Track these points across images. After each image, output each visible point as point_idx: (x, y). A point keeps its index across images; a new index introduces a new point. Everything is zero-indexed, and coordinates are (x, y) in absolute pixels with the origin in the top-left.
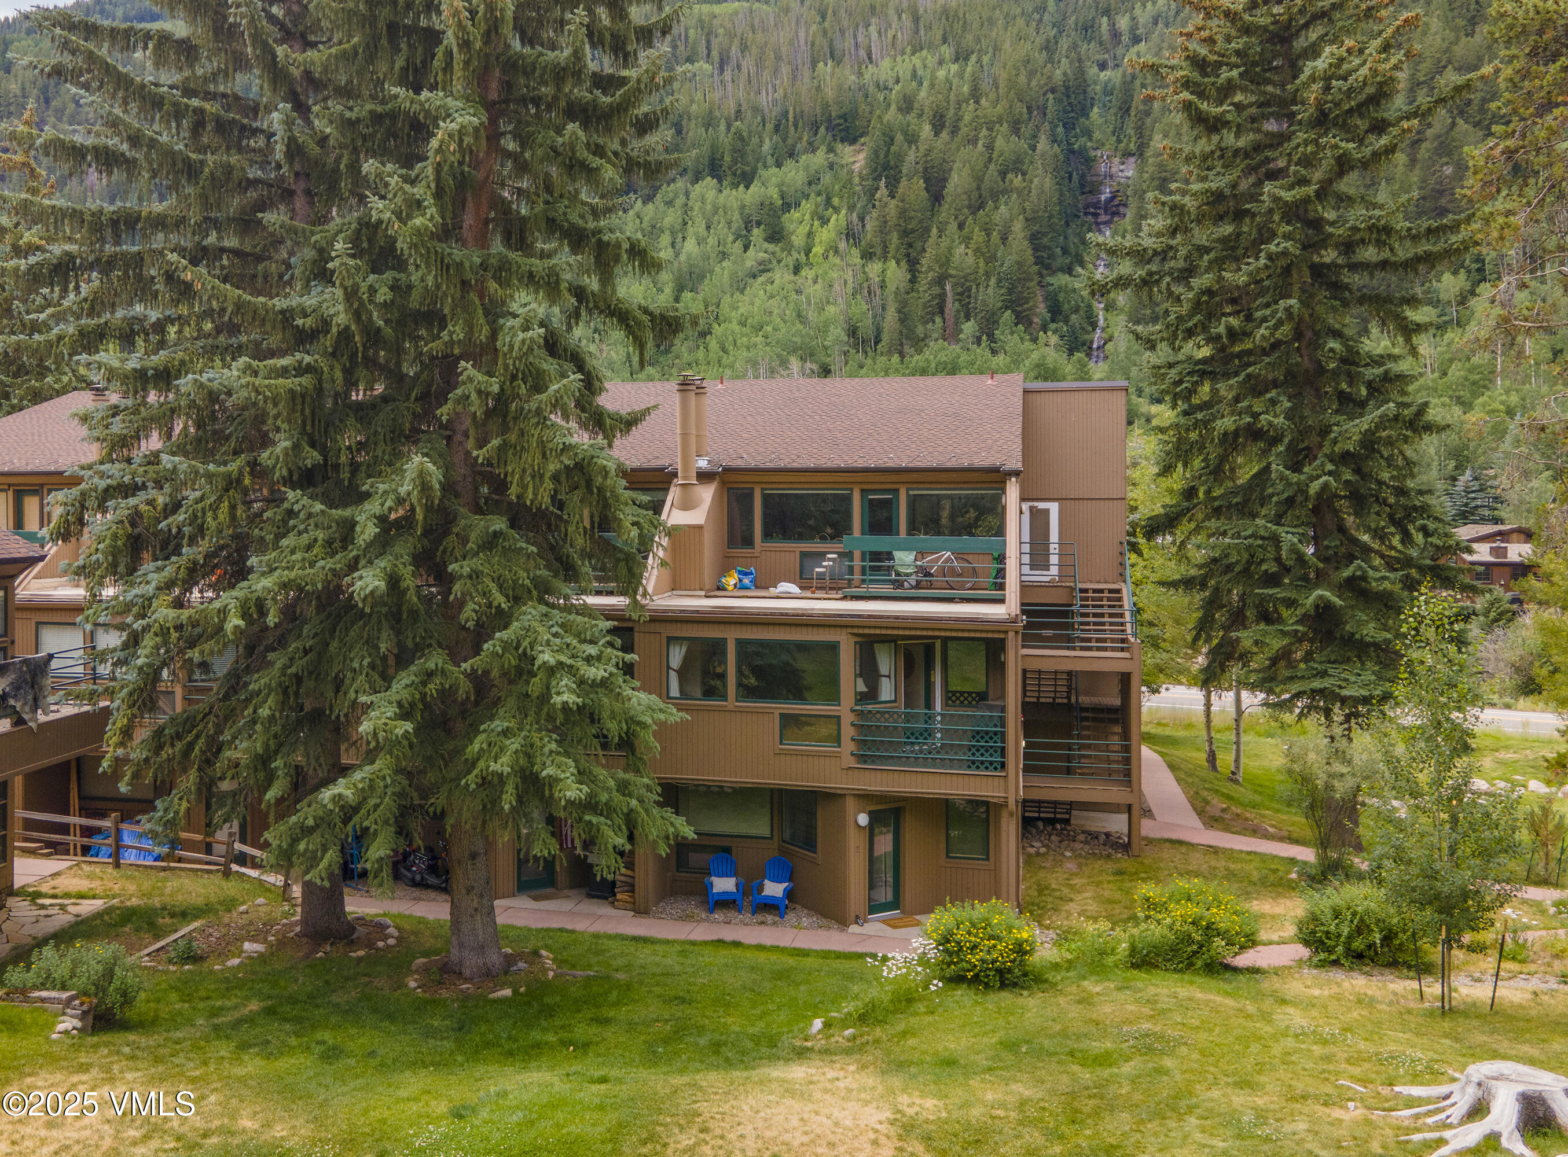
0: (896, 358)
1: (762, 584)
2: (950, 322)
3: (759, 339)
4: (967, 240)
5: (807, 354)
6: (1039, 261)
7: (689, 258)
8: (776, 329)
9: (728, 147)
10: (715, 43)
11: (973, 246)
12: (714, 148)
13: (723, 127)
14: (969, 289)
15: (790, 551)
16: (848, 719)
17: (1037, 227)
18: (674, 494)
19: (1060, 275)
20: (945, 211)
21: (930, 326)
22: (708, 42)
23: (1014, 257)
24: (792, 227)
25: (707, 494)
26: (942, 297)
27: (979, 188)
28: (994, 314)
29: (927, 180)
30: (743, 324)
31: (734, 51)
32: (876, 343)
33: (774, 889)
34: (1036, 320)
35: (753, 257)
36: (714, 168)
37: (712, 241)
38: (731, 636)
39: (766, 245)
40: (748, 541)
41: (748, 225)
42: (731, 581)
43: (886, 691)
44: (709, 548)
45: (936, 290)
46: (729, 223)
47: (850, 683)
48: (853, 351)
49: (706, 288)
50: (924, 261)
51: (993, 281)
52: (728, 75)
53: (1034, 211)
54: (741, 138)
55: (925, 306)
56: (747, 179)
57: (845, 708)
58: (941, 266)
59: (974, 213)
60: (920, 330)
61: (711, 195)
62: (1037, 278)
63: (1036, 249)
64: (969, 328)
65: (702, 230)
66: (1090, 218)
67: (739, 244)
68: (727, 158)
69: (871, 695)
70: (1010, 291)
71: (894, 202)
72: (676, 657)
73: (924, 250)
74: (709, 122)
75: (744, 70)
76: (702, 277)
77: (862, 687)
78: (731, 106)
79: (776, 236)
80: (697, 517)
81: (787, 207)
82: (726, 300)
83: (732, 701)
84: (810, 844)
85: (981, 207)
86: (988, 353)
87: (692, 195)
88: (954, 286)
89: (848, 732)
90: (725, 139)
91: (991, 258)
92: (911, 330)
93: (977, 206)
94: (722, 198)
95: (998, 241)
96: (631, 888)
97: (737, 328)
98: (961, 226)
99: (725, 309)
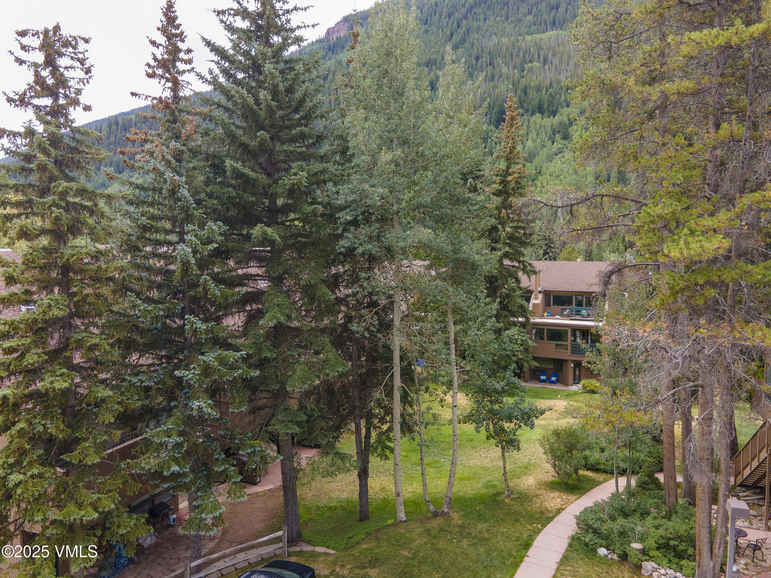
1: (553, 315)
7: (529, 148)
9: (546, 100)
10: (542, 53)
12: (540, 101)
13: (544, 91)
15: (559, 308)
16: (569, 345)
18: (533, 296)
22: (539, 52)
24: (573, 133)
25: (540, 296)
31: (550, 56)
33: (554, 379)
35: (556, 146)
36: (540, 110)
37: (538, 141)
38: (546, 328)
39: (562, 141)
40: (550, 306)
41: (554, 133)
42: (545, 314)
43: (578, 340)
44: (541, 308)
46: (546, 132)
47: (570, 338)
49: (537, 161)
52: (547, 67)
54: (552, 96)
56: (554, 114)
57: (569, 343)
61: (539, 121)
65: (535, 136)
67: (550, 142)
68: (546, 105)
69: (575, 340)
72: (534, 332)
74: (538, 89)
75: (554, 64)
76: (534, 156)
77: (573, 339)
78: (548, 82)
79: (566, 137)
80: (538, 301)
81: (571, 124)
82: (545, 165)
83: (545, 341)
84: (562, 370)
87: (531, 121)
89: (569, 348)
90: (545, 97)
94: (543, 122)
96: (524, 377)
99: (544, 170)
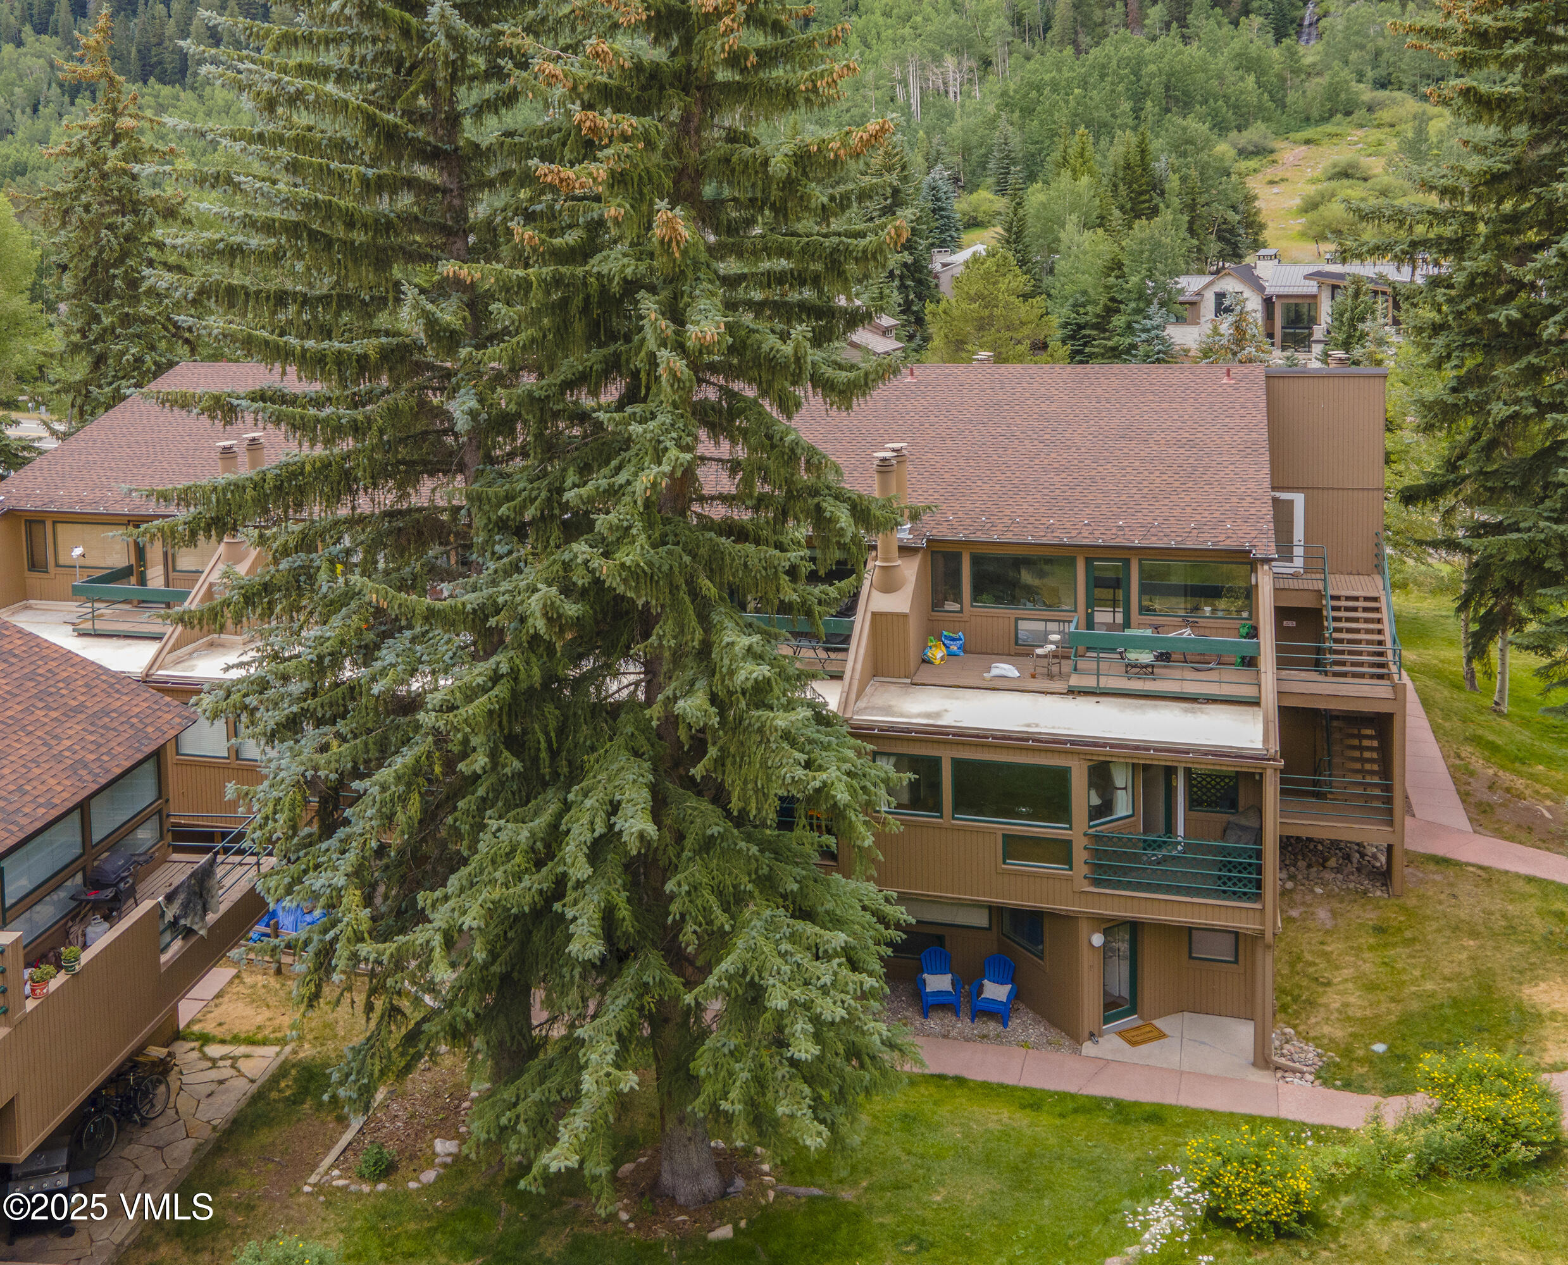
0: (1069, 50)
3: (907, 31)
5: (961, 46)
8: (927, 19)
15: (1003, 617)
16: (1079, 844)
21: (1109, 11)
25: (911, 572)
30: (887, 14)
32: (1046, 30)
33: (996, 991)
38: (947, 754)
42: (937, 654)
43: (1123, 806)
48: (1018, 41)
57: (1078, 830)
60: (1097, 16)
64: (1156, 12)
77: (1096, 801)
80: (899, 599)
83: (948, 815)
86: (1178, 42)
89: (1080, 855)
92: (1088, 16)
97: (881, 20)
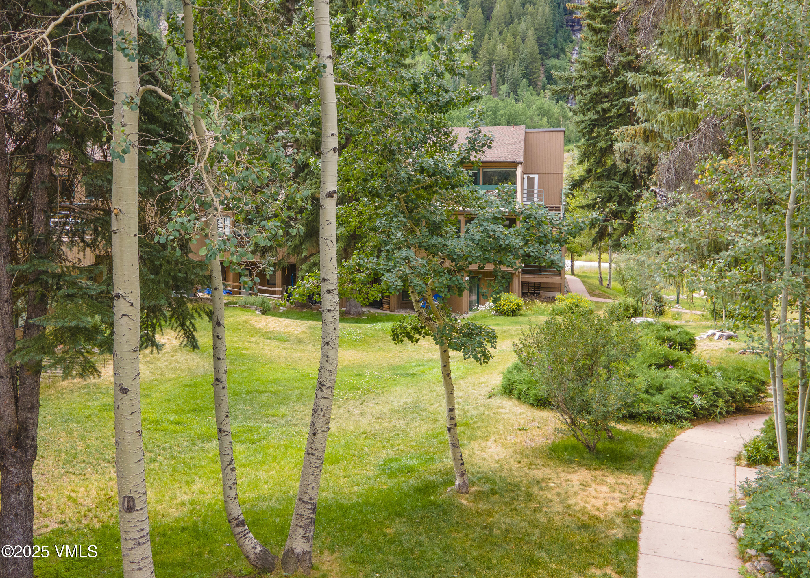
2: (494, 84)
4: (504, 41)
6: (542, 52)
11: (507, 44)
14: (504, 67)
17: (540, 34)
19: (553, 59)
20: (492, 24)
23: (528, 50)
26: (490, 71)
27: (510, 13)
28: (517, 81)
29: (483, 8)
34: (540, 84)
45: (487, 68)
50: (480, 52)
51: (517, 63)
53: (539, 25)
55: (481, 77)
58: (490, 55)
59: (507, 26)
62: (540, 61)
63: (540, 45)
64: (504, 88)
66: (569, 28)
70: (526, 68)
71: (465, 20)
73: (481, 46)
85: (511, 23)
86: (513, 102)
88: (497, 65)
91: (516, 51)
93: (509, 23)
95: (520, 41)
96: (389, 304)
98: (500, 33)
